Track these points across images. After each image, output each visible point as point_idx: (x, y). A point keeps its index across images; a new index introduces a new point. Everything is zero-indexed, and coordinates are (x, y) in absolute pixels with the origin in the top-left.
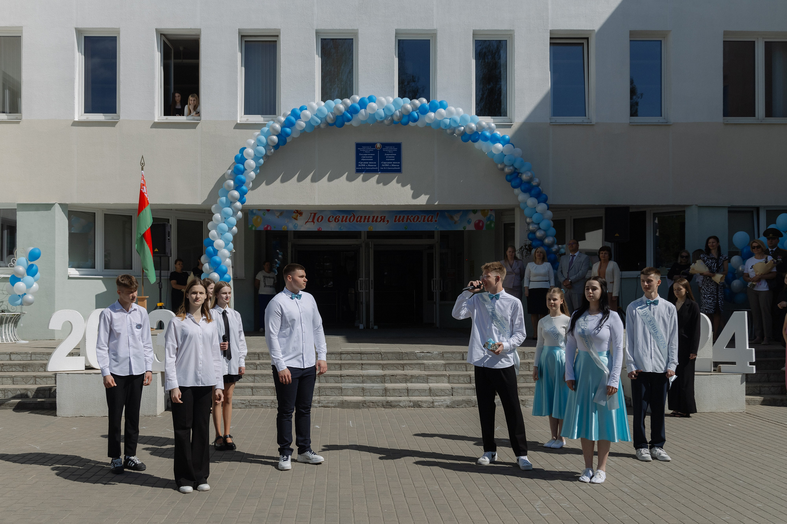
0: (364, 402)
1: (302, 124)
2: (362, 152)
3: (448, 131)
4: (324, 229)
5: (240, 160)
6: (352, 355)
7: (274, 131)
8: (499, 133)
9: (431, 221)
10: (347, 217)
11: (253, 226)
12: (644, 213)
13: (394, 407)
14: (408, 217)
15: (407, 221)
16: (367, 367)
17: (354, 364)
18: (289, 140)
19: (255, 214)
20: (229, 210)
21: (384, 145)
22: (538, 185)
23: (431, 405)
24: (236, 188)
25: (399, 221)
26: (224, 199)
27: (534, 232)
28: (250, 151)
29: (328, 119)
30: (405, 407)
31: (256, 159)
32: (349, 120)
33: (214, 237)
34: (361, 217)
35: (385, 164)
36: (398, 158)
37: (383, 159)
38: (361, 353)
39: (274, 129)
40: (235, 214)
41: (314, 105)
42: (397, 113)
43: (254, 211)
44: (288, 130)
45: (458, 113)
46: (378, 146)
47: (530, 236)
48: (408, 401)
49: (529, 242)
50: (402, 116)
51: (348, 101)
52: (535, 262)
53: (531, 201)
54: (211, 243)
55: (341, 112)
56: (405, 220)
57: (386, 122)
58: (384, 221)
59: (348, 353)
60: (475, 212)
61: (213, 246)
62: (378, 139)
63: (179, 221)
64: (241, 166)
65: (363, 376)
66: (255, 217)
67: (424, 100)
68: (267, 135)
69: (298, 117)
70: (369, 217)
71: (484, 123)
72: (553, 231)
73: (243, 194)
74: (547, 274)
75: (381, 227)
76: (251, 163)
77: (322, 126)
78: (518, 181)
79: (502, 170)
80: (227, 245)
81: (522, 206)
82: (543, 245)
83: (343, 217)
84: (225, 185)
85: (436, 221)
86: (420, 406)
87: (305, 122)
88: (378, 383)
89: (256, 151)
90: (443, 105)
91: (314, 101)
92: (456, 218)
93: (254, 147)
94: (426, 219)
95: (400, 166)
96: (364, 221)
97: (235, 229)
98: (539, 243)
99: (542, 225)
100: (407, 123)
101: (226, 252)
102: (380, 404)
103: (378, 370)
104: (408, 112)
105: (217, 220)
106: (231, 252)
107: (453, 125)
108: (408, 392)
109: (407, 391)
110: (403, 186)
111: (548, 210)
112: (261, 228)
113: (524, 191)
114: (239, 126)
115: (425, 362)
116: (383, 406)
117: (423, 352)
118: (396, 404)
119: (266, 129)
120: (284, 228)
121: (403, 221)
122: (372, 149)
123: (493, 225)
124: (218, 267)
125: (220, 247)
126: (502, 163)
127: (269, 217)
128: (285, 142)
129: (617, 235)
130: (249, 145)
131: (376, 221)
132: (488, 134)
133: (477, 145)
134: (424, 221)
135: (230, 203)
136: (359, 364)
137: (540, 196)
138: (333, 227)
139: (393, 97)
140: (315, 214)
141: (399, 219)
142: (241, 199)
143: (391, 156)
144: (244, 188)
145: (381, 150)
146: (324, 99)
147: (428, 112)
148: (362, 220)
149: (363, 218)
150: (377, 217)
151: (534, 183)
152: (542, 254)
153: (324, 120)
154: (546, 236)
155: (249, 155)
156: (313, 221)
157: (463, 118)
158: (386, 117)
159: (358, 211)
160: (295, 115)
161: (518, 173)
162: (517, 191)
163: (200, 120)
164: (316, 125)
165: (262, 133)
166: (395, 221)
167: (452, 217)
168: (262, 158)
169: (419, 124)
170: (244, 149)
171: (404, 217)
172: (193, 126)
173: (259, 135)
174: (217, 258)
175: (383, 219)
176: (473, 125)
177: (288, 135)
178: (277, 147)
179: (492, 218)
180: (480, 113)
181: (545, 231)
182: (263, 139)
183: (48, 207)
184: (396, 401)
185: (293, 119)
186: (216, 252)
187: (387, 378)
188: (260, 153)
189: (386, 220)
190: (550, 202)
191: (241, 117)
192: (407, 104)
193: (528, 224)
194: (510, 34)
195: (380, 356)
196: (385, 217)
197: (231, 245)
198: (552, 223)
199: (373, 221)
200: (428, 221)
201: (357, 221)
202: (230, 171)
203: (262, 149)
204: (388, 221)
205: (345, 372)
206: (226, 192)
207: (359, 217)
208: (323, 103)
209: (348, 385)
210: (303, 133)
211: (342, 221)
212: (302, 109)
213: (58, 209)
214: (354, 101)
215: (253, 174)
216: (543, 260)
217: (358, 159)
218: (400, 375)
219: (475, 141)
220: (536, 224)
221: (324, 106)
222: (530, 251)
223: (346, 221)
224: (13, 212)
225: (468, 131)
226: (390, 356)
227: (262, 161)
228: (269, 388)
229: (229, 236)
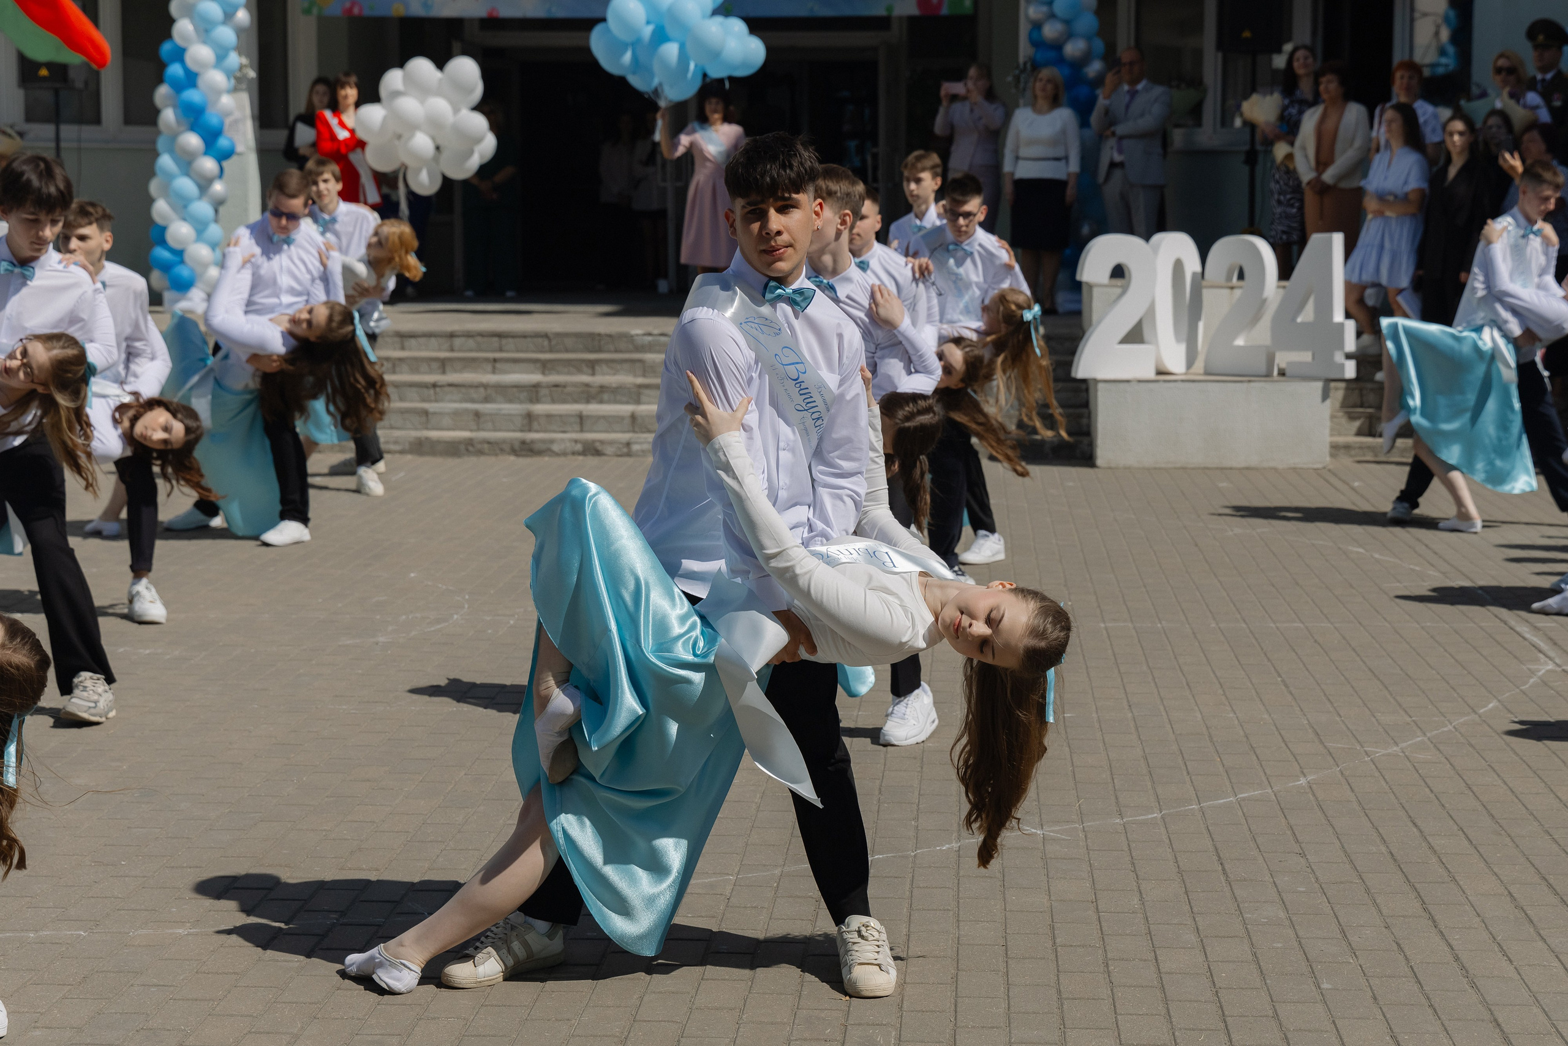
0: (470, 442)
6: (479, 339)
13: (539, 453)
16: (507, 366)
17: (474, 360)
23: (625, 450)
30: (564, 454)
33: (185, 38)
38: (500, 335)
47: (1034, 36)
48: (571, 440)
49: (1032, 52)
52: (1036, 107)
54: (179, 54)
59: (469, 335)
61: (184, 61)
65: (485, 386)
74: (1059, 139)
80: (221, 58)
82: (1062, 59)
86: (598, 453)
88: (521, 402)
97: (242, 15)
101: (219, 78)
102: (507, 447)
103: (532, 372)
108: (581, 420)
109: (578, 420)
115: (649, 357)
116: (514, 452)
117: (650, 334)
118: (542, 447)
124: (198, 118)
125: (205, 66)
129: (1247, 34)
136: (487, 360)
152: (1049, 87)
174: (194, 96)
184: (543, 441)
186: (191, 79)
187: (543, 392)
195: (546, 343)
197: (234, 59)
205: (453, 377)
209: (449, 405)
216: (1055, 102)
218: (575, 385)
226: (569, 342)
229: (227, 34)
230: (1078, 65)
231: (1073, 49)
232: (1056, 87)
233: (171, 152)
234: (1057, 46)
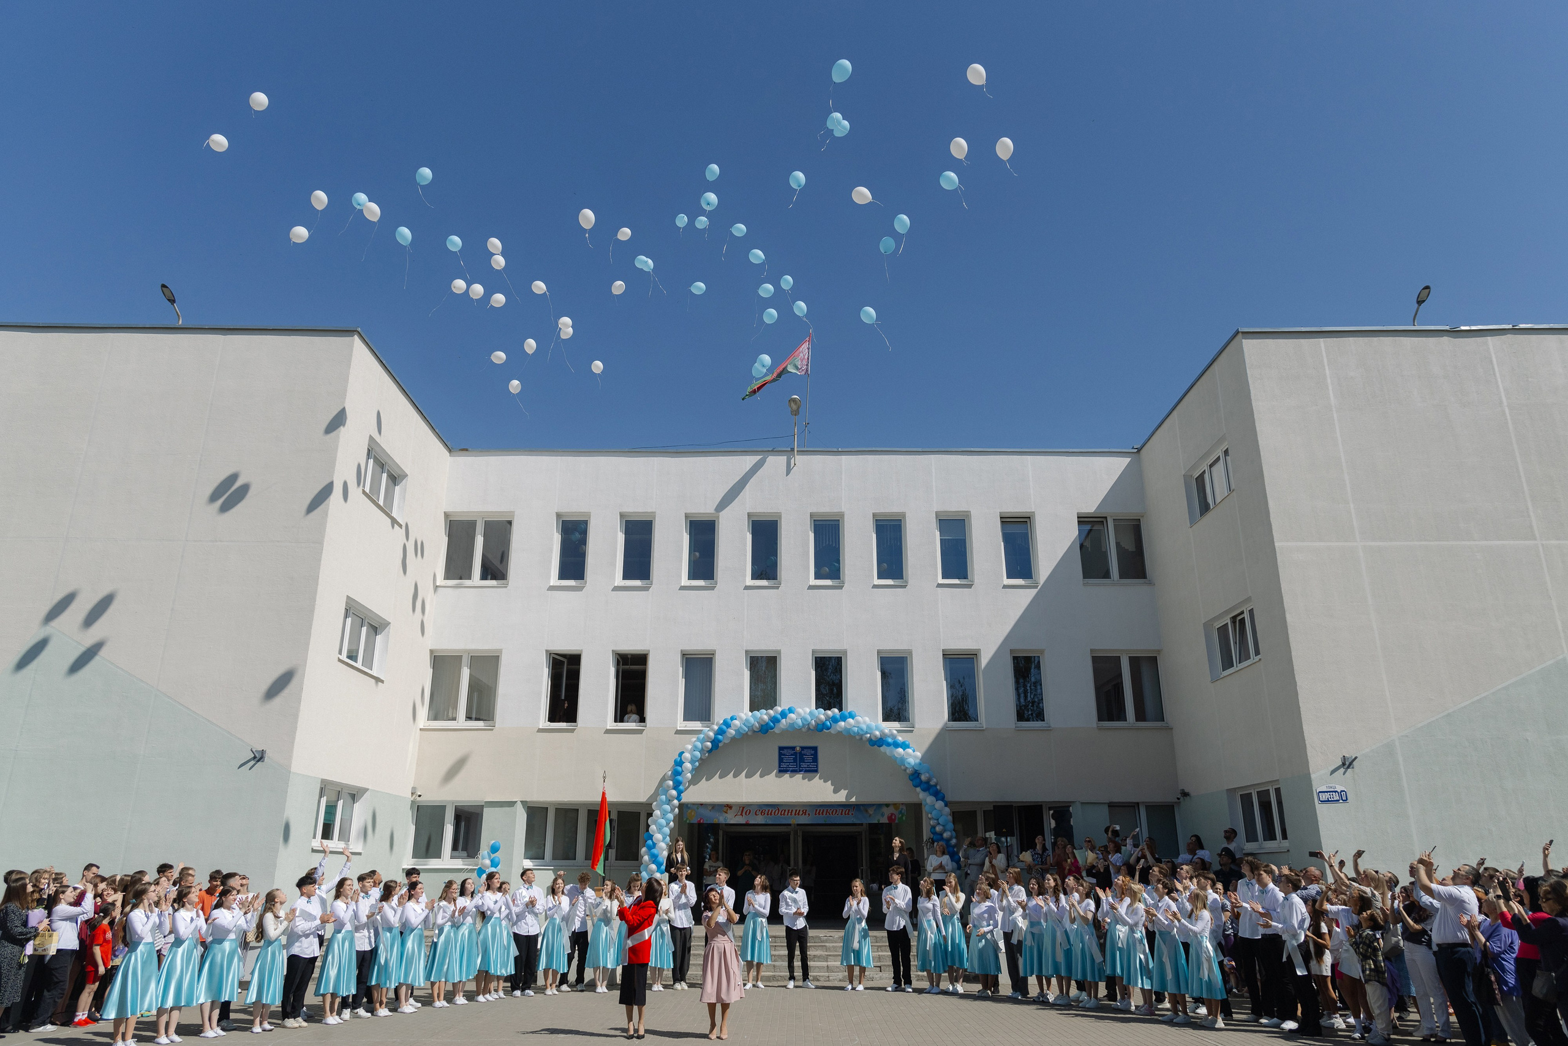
1: (732, 732)
2: (784, 755)
3: (858, 737)
4: (751, 822)
5: (679, 763)
7: (707, 738)
8: (900, 739)
9: (848, 814)
10: (772, 811)
11: (687, 819)
12: (1041, 806)
14: (827, 810)
15: (826, 814)
18: (720, 745)
19: (689, 808)
20: (667, 807)
21: (803, 748)
22: (935, 786)
24: (675, 788)
25: (819, 814)
26: (663, 797)
27: (934, 827)
28: (687, 755)
29: (754, 727)
31: (692, 762)
32: (772, 728)
33: (654, 832)
34: (785, 811)
35: (804, 765)
36: (815, 760)
37: (802, 760)
39: (708, 737)
40: (672, 810)
41: (744, 717)
42: (813, 722)
43: (689, 806)
44: (720, 737)
45: (865, 722)
46: (798, 749)
47: (932, 830)
49: (932, 836)
50: (817, 724)
51: (771, 712)
52: (936, 854)
53: (928, 800)
54: (651, 837)
55: (765, 722)
56: (824, 813)
57: (803, 730)
58: (805, 815)
60: (887, 805)
61: (652, 840)
62: (798, 743)
63: (619, 812)
64: (679, 768)
66: (690, 811)
67: (836, 710)
68: (702, 741)
69: (728, 726)
70: (792, 810)
71: (887, 731)
72: (951, 826)
73: (680, 793)
75: (803, 820)
76: (688, 765)
77: (750, 733)
78: (918, 781)
79: (905, 770)
80: (664, 838)
81: (923, 803)
82: (942, 839)
83: (769, 810)
84: (665, 785)
85: (852, 814)
87: (735, 730)
89: (693, 756)
90: (852, 716)
91: (742, 711)
92: (871, 811)
93: (691, 752)
94: (843, 813)
95: (817, 767)
96: (788, 815)
97: (672, 824)
98: (939, 837)
99: (940, 821)
100: (822, 730)
101: (663, 845)
104: (822, 721)
105: (657, 817)
106: (667, 845)
107: (861, 733)
110: (825, 782)
111: (946, 805)
112: (695, 821)
113: (924, 790)
114: (678, 732)
117: (826, 936)
119: (702, 736)
120: (715, 821)
121: (822, 813)
122: (793, 752)
123: (904, 818)
124: (655, 859)
125: (659, 841)
126: (904, 765)
127: (702, 811)
128: (717, 747)
129: (1004, 830)
130: (687, 750)
131: (798, 815)
132: (890, 740)
133: (882, 749)
134: (841, 814)
135: (669, 801)
137: (938, 795)
138: (760, 819)
139: (810, 708)
140: (743, 808)
141: (819, 813)
142: (678, 798)
143: (806, 758)
144: (681, 787)
145: (800, 753)
146: (751, 710)
147: (840, 721)
148: (786, 813)
149: (787, 811)
150: (800, 810)
151: (932, 783)
153: (751, 728)
154: (945, 831)
155: (686, 759)
156: (742, 815)
157: (868, 727)
158: (804, 725)
159: (782, 805)
160: (727, 724)
161: (919, 774)
162: (918, 789)
163: (646, 726)
164: (744, 732)
165: (698, 739)
166: (816, 814)
167: (867, 811)
168: (698, 761)
169: (832, 731)
170: (683, 752)
171: (824, 810)
172: (640, 732)
173: (695, 741)
174: (655, 851)
175: (805, 813)
176: (877, 733)
177: (720, 741)
178: (710, 751)
179: (903, 811)
180: (886, 718)
181: (943, 826)
182: (699, 745)
183: (511, 804)
185: (724, 727)
186: (654, 845)
188: (696, 757)
189: (807, 813)
190: (949, 798)
191: (682, 725)
192: (822, 714)
193: (930, 819)
194: (910, 652)
196: (806, 810)
197: (668, 838)
198: (950, 818)
199: (795, 814)
200: (845, 814)
201: (781, 815)
202: (670, 772)
203: (698, 754)
204: (809, 814)
206: (666, 792)
207: (783, 811)
208: (750, 714)
210: (733, 739)
211: (768, 814)
212: (732, 718)
213: (519, 805)
214: (776, 712)
215: (689, 775)
216: (943, 853)
217: (781, 761)
219: (880, 746)
220: (935, 819)
221: (752, 716)
222: (933, 844)
223: (771, 815)
224: (482, 806)
225: (873, 738)
227: (697, 764)
228: (699, 965)
229: (667, 830)
230: (948, 840)
231: (946, 835)
232: (944, 849)
233: (646, 871)
234: (941, 834)
